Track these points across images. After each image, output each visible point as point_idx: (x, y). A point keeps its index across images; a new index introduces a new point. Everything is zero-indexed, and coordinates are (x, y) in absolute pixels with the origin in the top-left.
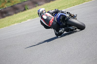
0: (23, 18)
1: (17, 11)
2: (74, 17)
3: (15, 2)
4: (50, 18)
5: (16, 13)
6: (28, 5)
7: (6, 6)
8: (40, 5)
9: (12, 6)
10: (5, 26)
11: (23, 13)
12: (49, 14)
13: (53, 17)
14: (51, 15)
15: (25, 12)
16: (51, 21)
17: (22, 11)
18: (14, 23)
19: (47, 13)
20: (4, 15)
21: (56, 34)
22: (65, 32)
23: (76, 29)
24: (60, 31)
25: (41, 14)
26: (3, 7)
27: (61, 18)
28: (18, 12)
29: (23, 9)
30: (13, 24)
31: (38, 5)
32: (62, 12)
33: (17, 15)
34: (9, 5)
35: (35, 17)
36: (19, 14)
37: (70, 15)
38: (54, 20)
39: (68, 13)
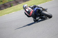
0: (10, 11)
1: (6, 7)
3: (5, 2)
5: (6, 8)
6: (13, 3)
8: (20, 3)
12: (30, 8)
14: (31, 9)
15: (11, 8)
18: (5, 14)
21: (34, 21)
25: (25, 8)
29: (10, 6)
31: (19, 4)
35: (17, 11)
38: (33, 12)
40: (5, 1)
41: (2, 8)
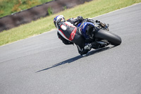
0: (46, 26)
1: (36, 17)
2: (105, 27)
3: (33, 3)
4: (71, 29)
5: (34, 19)
7: (20, 9)
9: (29, 9)
10: (19, 38)
11: (45, 18)
12: (69, 24)
13: (76, 28)
14: (72, 25)
15: (48, 18)
16: (73, 33)
17: (44, 17)
18: (32, 34)
19: (67, 23)
20: (18, 22)
21: (80, 52)
22: (92, 49)
23: (108, 44)
24: (85, 48)
25: (58, 24)
26: (16, 11)
27: (88, 29)
28: (37, 19)
29: (45, 13)
30: (30, 35)
32: (88, 21)
33: (36, 22)
34: (25, 7)
36: (38, 21)
37: (100, 25)
38: (77, 32)
39: (97, 21)
40: (32, 1)
41: (25, 20)
